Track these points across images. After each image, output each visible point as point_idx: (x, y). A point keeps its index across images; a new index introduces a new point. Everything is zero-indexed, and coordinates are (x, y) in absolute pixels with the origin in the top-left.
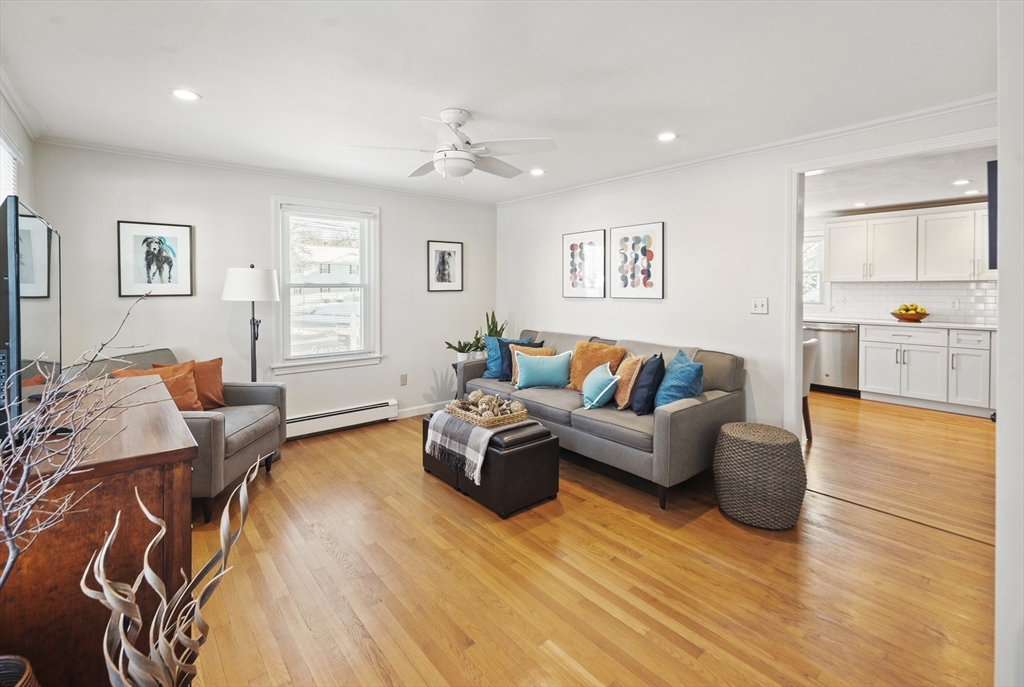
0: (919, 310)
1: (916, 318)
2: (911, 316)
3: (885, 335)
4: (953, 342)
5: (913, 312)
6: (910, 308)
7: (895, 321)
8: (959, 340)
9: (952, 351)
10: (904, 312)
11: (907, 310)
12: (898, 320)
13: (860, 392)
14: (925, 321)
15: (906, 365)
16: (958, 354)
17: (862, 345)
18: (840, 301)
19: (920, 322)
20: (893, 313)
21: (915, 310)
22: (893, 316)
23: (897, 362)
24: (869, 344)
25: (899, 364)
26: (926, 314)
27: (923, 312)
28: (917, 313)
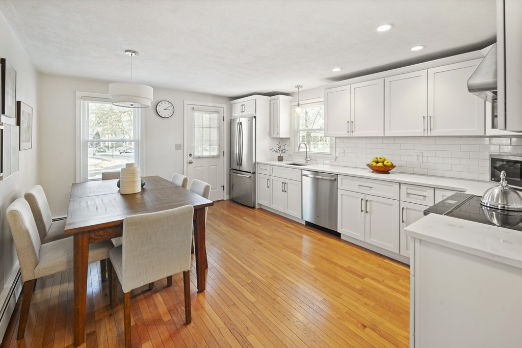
0: (385, 163)
2: (379, 166)
3: (353, 185)
4: (404, 197)
5: (380, 164)
6: (379, 160)
7: (369, 173)
8: (408, 195)
9: (403, 205)
10: (374, 164)
11: (377, 162)
12: (372, 172)
13: (340, 234)
14: (393, 173)
15: (368, 214)
16: (407, 208)
17: (339, 192)
18: (341, 153)
19: (389, 173)
20: (368, 165)
21: (383, 163)
22: (367, 167)
23: (362, 211)
24: (344, 192)
25: (363, 213)
26: (392, 166)
27: (389, 164)
28: (384, 165)
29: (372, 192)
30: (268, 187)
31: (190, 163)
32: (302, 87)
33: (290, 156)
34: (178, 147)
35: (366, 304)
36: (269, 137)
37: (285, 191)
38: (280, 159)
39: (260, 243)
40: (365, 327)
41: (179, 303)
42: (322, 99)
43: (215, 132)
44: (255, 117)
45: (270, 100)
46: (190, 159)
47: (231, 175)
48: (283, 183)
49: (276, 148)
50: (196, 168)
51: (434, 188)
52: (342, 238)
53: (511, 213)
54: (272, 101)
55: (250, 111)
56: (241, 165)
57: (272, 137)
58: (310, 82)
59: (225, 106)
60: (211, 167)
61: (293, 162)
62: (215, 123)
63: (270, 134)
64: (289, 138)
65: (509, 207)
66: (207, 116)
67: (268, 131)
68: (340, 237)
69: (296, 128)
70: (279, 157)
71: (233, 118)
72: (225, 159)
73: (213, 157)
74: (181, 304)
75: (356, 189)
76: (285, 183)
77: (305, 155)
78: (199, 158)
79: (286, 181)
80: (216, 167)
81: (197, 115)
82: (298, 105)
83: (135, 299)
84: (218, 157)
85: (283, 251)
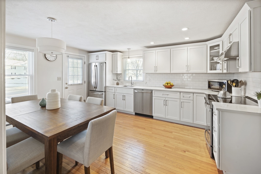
0: (171, 84)
1: (170, 87)
2: (169, 86)
3: (160, 94)
4: (182, 98)
5: (169, 85)
6: (168, 83)
8: (183, 97)
9: (181, 101)
10: (167, 85)
11: (168, 84)
12: (165, 88)
13: (153, 116)
14: (173, 88)
15: (167, 106)
16: (183, 102)
17: (153, 98)
18: (148, 80)
19: (172, 88)
20: (163, 85)
21: (170, 84)
22: (163, 86)
23: (164, 105)
24: (155, 98)
25: (165, 106)
26: (173, 86)
27: (172, 84)
28: (171, 85)
29: (169, 96)
30: (114, 98)
31: (66, 88)
32: (130, 49)
33: (122, 82)
34: (59, 79)
35: (179, 143)
36: (112, 73)
37: (124, 100)
38: (118, 84)
39: (120, 127)
40: (185, 151)
41: (100, 166)
42: (142, 55)
43: (80, 70)
44: (105, 63)
45: (112, 55)
46: (66, 86)
47: (89, 93)
48: (123, 96)
49: (115, 78)
50: (69, 91)
51: (193, 93)
52: (154, 118)
53: (227, 99)
54: (113, 55)
55: (101, 60)
56: (96, 88)
57: (113, 73)
58: (134, 47)
59: (86, 56)
60: (78, 90)
61: (124, 85)
62: (80, 65)
63: (112, 71)
64: (121, 74)
65: (227, 97)
66: (75, 61)
67: (111, 70)
68: (153, 118)
69: (125, 69)
70: (117, 83)
71: (90, 63)
72: (86, 85)
73: (79, 84)
74: (101, 167)
75: (161, 96)
76: (124, 96)
77: (131, 82)
78: (71, 85)
79: (125, 95)
80: (81, 90)
81: (70, 60)
82: (129, 58)
83: (71, 173)
84: (82, 84)
85: (134, 128)
